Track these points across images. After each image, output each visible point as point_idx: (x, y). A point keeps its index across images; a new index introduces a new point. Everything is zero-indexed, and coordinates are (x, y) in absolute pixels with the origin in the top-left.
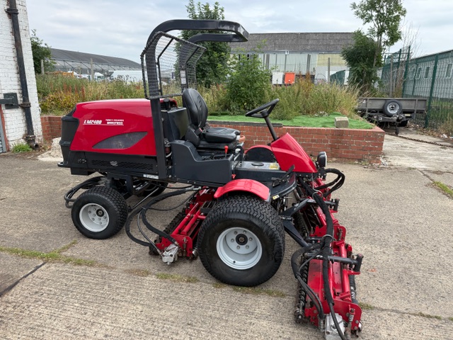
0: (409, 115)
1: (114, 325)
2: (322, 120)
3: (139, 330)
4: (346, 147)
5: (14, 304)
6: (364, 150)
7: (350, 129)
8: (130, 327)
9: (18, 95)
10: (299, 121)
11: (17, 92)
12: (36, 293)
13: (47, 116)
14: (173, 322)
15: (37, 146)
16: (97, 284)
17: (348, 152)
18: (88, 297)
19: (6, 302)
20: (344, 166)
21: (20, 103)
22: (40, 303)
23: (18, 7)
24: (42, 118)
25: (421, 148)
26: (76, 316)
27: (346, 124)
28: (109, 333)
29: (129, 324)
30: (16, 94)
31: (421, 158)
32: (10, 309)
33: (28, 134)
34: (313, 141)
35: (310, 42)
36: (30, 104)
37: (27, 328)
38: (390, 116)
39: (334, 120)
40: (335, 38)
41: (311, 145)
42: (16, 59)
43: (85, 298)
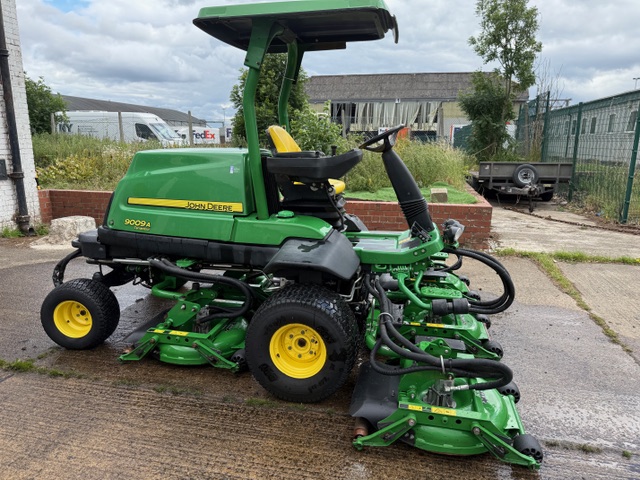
0: (549, 185)
9: (7, 162)
11: (5, 157)
13: (47, 190)
15: (31, 230)
21: (9, 172)
23: (9, 47)
24: (39, 193)
25: (552, 229)
27: (443, 197)
30: (4, 161)
31: (546, 242)
33: (20, 214)
35: (430, 86)
36: (22, 174)
38: (522, 186)
39: (429, 193)
40: (464, 80)
42: (5, 115)
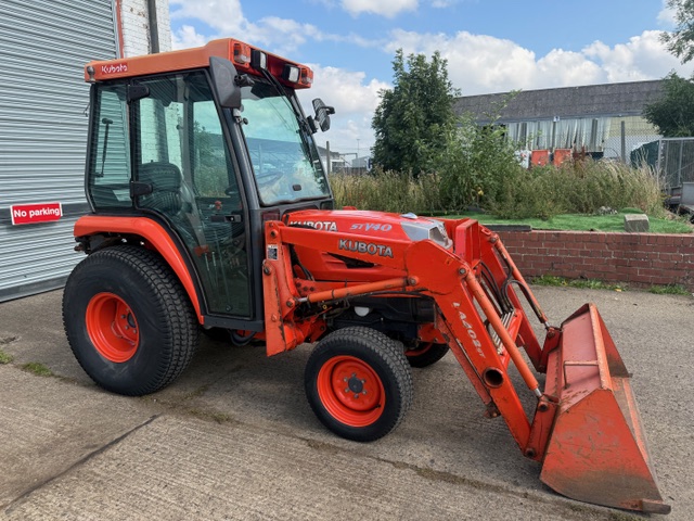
1: (239, 503)
2: (602, 220)
3: (271, 514)
4: (643, 264)
5: (119, 461)
6: (677, 268)
7: (650, 234)
8: (259, 509)
10: (563, 222)
12: (147, 449)
14: (321, 510)
16: (225, 446)
17: (648, 273)
18: (211, 461)
19: (109, 458)
20: (640, 295)
22: (149, 463)
26: (191, 485)
27: (644, 225)
28: (230, 513)
29: (259, 505)
32: (113, 467)
34: (583, 253)
35: (596, 100)
37: (128, 495)
39: (622, 221)
41: (581, 260)
43: (207, 463)
